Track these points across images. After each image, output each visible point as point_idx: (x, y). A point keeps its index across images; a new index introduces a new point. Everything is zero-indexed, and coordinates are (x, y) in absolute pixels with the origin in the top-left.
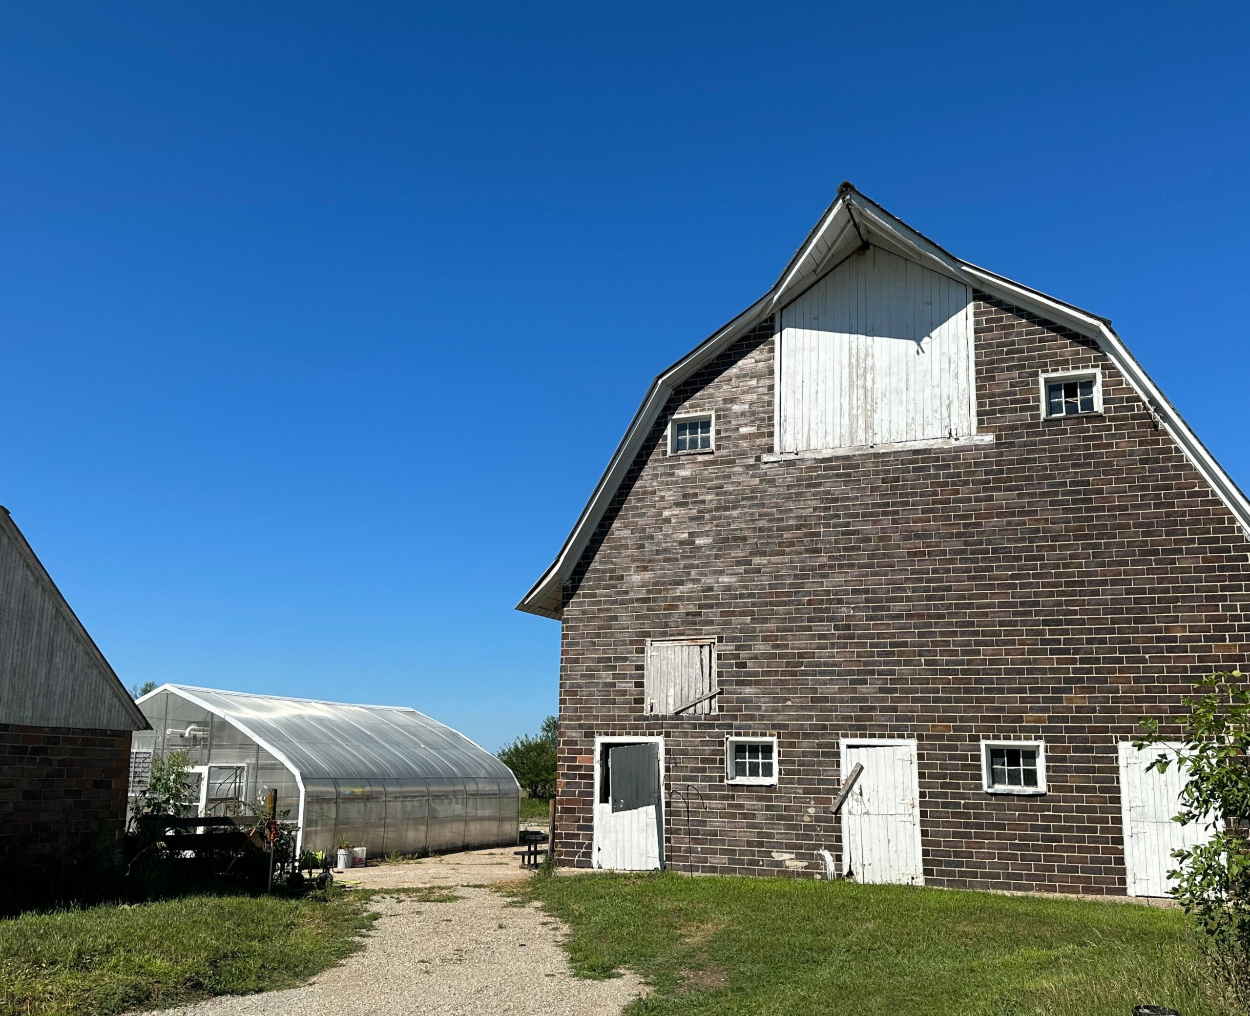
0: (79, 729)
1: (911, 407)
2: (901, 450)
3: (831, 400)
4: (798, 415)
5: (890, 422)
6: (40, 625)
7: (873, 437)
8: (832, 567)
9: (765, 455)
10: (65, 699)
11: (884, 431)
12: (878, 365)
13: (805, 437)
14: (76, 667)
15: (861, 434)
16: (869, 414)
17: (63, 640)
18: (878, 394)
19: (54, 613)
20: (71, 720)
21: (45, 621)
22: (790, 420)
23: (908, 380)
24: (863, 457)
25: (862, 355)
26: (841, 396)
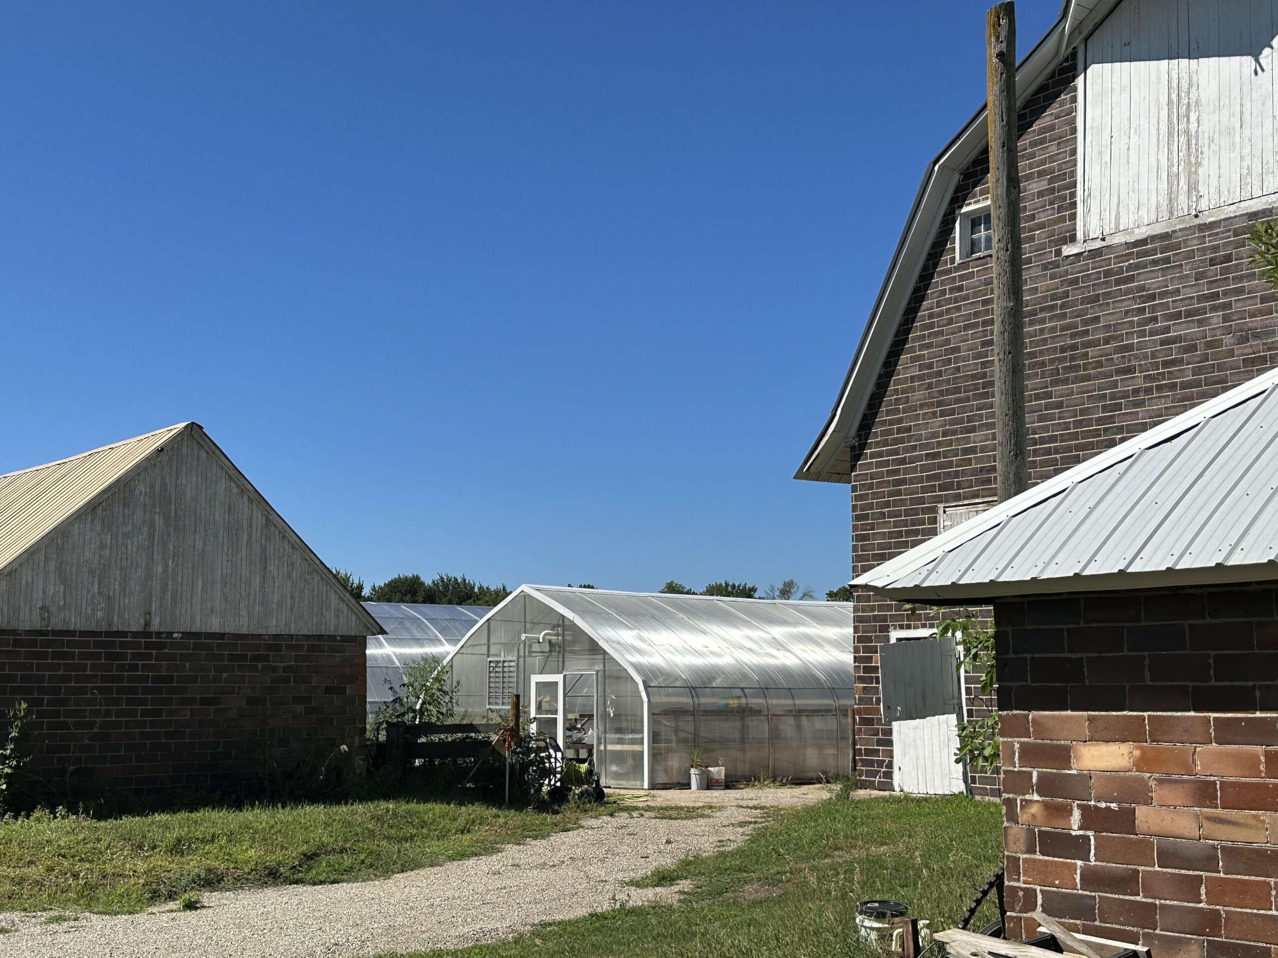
0: (303, 635)
1: (1247, 151)
2: (1232, 215)
3: (1146, 157)
4: (1106, 185)
5: (1219, 177)
6: (250, 536)
7: (1197, 201)
8: (1148, 391)
9: (1064, 247)
10: (284, 606)
11: (1212, 190)
12: (1204, 100)
13: (1113, 214)
14: (294, 574)
15: (1182, 199)
16: (1193, 169)
17: (276, 548)
18: (1204, 140)
19: (264, 522)
20: (293, 626)
21: (254, 531)
22: (1095, 193)
23: (1242, 113)
24: (1186, 232)
25: (1184, 85)
26: (1158, 149)
